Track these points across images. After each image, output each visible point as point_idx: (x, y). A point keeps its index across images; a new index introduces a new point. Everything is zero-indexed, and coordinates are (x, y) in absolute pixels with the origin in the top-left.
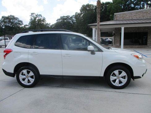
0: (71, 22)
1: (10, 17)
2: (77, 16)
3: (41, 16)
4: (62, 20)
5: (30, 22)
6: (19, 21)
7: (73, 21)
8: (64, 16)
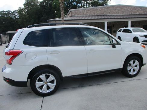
0: (13, 18)
2: (20, 11)
4: (2, 15)
7: (15, 17)
8: (4, 11)
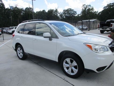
1: (68, 10)
3: (90, 6)
4: (108, 7)
5: (82, 12)
6: (74, 12)
